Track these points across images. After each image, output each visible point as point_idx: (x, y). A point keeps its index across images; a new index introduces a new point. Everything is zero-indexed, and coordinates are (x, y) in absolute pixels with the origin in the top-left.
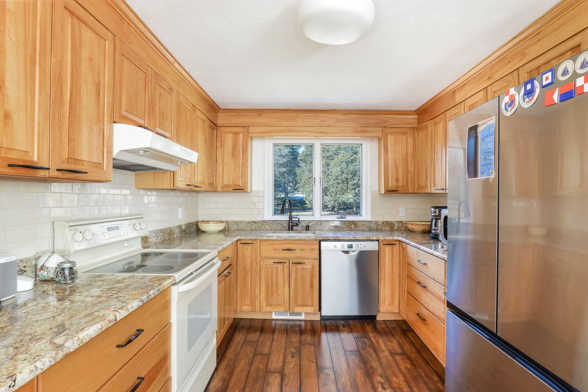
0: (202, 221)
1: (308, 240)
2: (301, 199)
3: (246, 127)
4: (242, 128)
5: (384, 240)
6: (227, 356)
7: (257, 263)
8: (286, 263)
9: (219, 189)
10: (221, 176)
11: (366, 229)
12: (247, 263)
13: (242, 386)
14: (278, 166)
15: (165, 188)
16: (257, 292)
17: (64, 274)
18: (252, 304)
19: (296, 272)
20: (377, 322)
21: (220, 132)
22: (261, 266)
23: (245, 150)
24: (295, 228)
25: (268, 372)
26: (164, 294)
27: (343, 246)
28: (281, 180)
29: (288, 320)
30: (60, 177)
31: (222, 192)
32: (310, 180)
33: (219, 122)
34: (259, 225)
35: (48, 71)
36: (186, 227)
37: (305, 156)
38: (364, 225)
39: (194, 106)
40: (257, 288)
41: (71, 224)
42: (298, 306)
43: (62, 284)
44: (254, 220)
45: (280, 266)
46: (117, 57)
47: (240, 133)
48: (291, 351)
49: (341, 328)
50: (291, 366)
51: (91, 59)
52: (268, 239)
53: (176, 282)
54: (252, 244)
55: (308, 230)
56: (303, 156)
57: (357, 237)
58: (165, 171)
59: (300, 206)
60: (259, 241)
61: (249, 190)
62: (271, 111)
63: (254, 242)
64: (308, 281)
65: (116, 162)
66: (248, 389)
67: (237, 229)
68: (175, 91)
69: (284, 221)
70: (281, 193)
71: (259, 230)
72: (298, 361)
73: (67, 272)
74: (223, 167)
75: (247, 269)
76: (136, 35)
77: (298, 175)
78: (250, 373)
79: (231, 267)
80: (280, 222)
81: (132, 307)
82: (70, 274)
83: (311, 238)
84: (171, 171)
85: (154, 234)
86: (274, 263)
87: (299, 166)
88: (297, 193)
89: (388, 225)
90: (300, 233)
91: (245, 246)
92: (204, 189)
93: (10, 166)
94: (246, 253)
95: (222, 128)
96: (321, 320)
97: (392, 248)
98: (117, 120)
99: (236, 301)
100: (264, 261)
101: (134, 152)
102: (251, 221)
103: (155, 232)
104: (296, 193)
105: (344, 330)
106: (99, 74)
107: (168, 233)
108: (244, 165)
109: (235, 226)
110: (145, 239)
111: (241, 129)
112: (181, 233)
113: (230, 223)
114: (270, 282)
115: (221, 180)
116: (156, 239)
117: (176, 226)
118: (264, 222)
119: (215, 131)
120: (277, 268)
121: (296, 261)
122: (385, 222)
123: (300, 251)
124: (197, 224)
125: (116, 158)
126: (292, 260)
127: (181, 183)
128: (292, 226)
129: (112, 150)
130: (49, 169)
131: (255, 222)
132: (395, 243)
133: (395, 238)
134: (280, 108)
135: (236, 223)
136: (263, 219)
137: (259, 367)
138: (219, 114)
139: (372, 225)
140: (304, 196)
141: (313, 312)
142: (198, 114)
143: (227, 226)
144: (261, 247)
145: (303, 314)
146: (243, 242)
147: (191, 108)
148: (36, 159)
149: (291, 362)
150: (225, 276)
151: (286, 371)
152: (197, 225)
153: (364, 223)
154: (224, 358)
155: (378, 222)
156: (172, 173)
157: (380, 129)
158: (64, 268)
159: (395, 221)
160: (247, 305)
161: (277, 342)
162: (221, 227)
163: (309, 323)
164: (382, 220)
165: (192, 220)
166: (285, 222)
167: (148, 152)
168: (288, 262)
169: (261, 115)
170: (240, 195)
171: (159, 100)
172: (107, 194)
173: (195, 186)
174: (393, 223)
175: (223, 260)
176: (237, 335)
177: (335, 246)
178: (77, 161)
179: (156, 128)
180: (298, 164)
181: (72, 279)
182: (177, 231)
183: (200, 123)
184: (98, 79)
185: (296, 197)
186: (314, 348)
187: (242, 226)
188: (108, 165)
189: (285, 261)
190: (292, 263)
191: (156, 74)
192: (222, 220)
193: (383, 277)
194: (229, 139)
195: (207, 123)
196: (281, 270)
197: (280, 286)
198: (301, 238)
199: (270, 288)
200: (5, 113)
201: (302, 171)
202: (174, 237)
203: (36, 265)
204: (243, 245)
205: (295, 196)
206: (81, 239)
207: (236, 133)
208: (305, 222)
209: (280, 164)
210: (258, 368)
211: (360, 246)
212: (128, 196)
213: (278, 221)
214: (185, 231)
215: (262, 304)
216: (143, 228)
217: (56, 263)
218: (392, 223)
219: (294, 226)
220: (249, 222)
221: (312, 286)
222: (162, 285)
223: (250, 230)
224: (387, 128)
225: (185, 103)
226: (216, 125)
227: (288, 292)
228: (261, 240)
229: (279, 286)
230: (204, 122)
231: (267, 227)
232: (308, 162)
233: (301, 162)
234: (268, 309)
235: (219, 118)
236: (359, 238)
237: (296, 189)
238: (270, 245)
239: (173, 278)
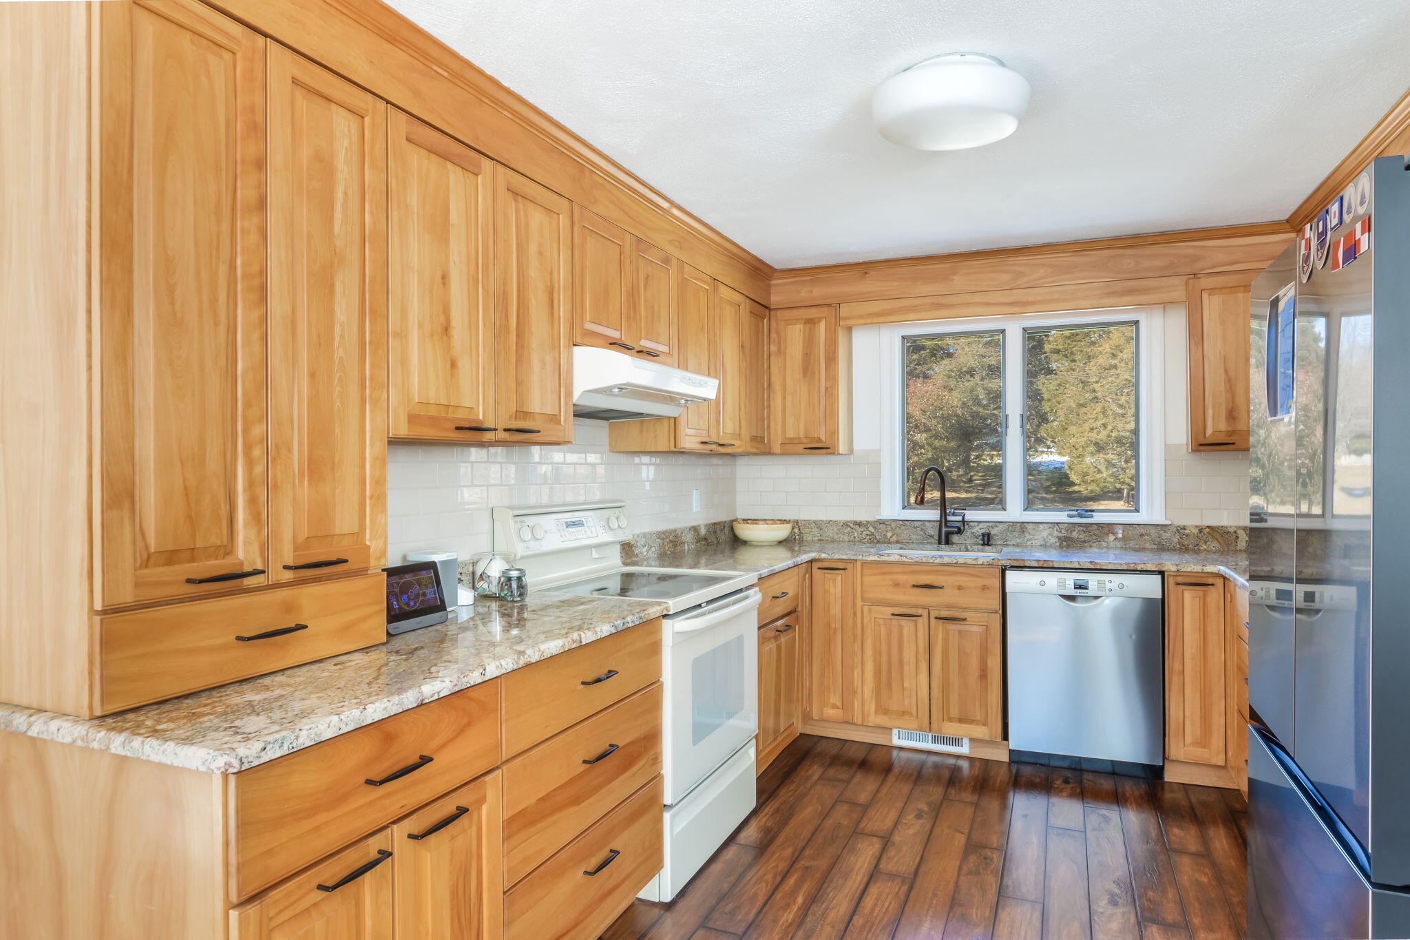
0: (744, 520)
1: (974, 566)
2: (1056, 468)
3: (832, 306)
4: (825, 309)
5: (1179, 573)
6: (780, 795)
7: (855, 614)
8: (921, 616)
9: (777, 448)
10: (779, 420)
11: (1148, 545)
12: (832, 612)
13: (801, 845)
14: (984, 373)
15: (661, 450)
16: (857, 682)
17: (511, 586)
18: (846, 705)
19: (946, 640)
20: (1166, 786)
21: (777, 324)
22: (865, 621)
23: (831, 359)
24: (955, 538)
25: (857, 832)
26: (650, 627)
27: (1061, 583)
28: (994, 414)
29: (929, 753)
30: (508, 440)
31: (783, 454)
32: (1085, 410)
33: (775, 299)
34: (869, 531)
35: (491, 291)
36: (708, 531)
37: (1069, 338)
38: (1142, 535)
39: (715, 279)
40: (856, 671)
41: (517, 512)
42: (950, 720)
43: (508, 601)
44: (858, 518)
45: (907, 624)
46: (576, 236)
47: (820, 320)
48: (919, 807)
49: (1055, 784)
50: (911, 831)
51: (540, 253)
52: (879, 559)
53: (669, 613)
54: (844, 569)
55: (988, 544)
56: (1060, 341)
57: (1098, 561)
58: (659, 418)
59: (1054, 489)
60: (859, 564)
61: (842, 448)
62: (888, 264)
63: (849, 566)
64: (974, 664)
65: (576, 408)
66: (812, 852)
67: (820, 540)
68: (674, 262)
69: (929, 521)
70: (995, 453)
71: (870, 543)
72: (928, 827)
73: (514, 585)
74: (784, 398)
75: (833, 626)
76: (603, 186)
77: (1046, 396)
78: (820, 829)
79: (793, 615)
80: (920, 523)
81: (601, 631)
82: (518, 587)
83: (980, 562)
84: (670, 418)
85: (643, 539)
86: (892, 614)
87: (1050, 371)
88: (1046, 450)
89: (1218, 536)
90: (967, 550)
91: (829, 575)
92: (739, 450)
93: (458, 428)
94: (832, 590)
95: (779, 313)
96: (1011, 761)
97: (1201, 594)
98: (578, 340)
99: (809, 694)
100: (870, 610)
101: (607, 391)
102: (851, 522)
103: (645, 535)
104: (1043, 452)
105: (1064, 788)
106: (551, 274)
107: (671, 542)
108: (831, 392)
109: (816, 531)
110: (627, 549)
111: (823, 312)
112: (697, 542)
113: (805, 525)
114: (884, 659)
115: (779, 427)
116: (648, 551)
117: (686, 528)
118: (880, 524)
119: (765, 320)
120: (901, 627)
121: (944, 614)
122: (1208, 530)
123: (956, 591)
124: (730, 526)
125: (577, 403)
126: (936, 612)
127: (689, 440)
128: (948, 534)
129: (572, 392)
130: (496, 430)
131: (859, 524)
132: (1210, 581)
133: (1210, 568)
134: (909, 255)
135: (818, 524)
136: (878, 517)
137: (841, 822)
138: (774, 282)
139: (1166, 535)
140: (1066, 459)
141: (987, 738)
142: (725, 292)
143: (796, 530)
144: (865, 578)
145: (966, 742)
146: (826, 565)
147: (709, 285)
148: (481, 418)
149: (912, 825)
150: (777, 631)
151: (897, 838)
152: (732, 529)
153: (1142, 531)
154: (773, 797)
155: (1184, 529)
156: (672, 420)
157: (1179, 281)
158: (511, 578)
159: (1239, 528)
160: (834, 706)
161: (891, 787)
162: (783, 532)
163: (977, 764)
164: (1199, 523)
165: (722, 517)
166: (931, 523)
167: (626, 390)
168: (925, 613)
169: (867, 275)
170: (825, 459)
171: (645, 288)
172: (564, 463)
173: (720, 445)
174: (1232, 531)
175: (773, 597)
176: (809, 764)
177: (1042, 583)
178: (526, 415)
179: (640, 340)
180: (1048, 363)
181: (521, 595)
182: (689, 538)
183: (729, 312)
184: (551, 281)
185: (1040, 462)
186: (973, 809)
187: (831, 533)
188: (566, 415)
189: (920, 611)
190: (936, 618)
191: (639, 240)
192: (787, 518)
193: (1177, 666)
194: (795, 335)
195: (746, 306)
196: (912, 634)
197: (908, 669)
198: (955, 561)
199: (884, 674)
200: (452, 360)
201: (1060, 385)
202: (683, 551)
203: (473, 573)
204: (824, 571)
205: (1038, 459)
206: (530, 537)
207: (811, 322)
208: (981, 525)
209: (989, 366)
210: (839, 823)
211: (1108, 585)
212: (597, 466)
213: (915, 523)
214: (706, 539)
215: (866, 708)
216: (623, 527)
217: (499, 572)
218: (1228, 533)
219: (952, 533)
220: (846, 524)
221: (984, 675)
222: (646, 612)
223: (849, 541)
224: (1199, 276)
225: (695, 279)
226: (767, 308)
227: (927, 689)
228: (864, 563)
229: (906, 668)
230: (738, 308)
231: (889, 535)
232: (1077, 357)
233: (1055, 357)
234: (883, 720)
235: (773, 290)
236: (1106, 564)
237: (1040, 441)
238: (884, 574)
239: (665, 606)
